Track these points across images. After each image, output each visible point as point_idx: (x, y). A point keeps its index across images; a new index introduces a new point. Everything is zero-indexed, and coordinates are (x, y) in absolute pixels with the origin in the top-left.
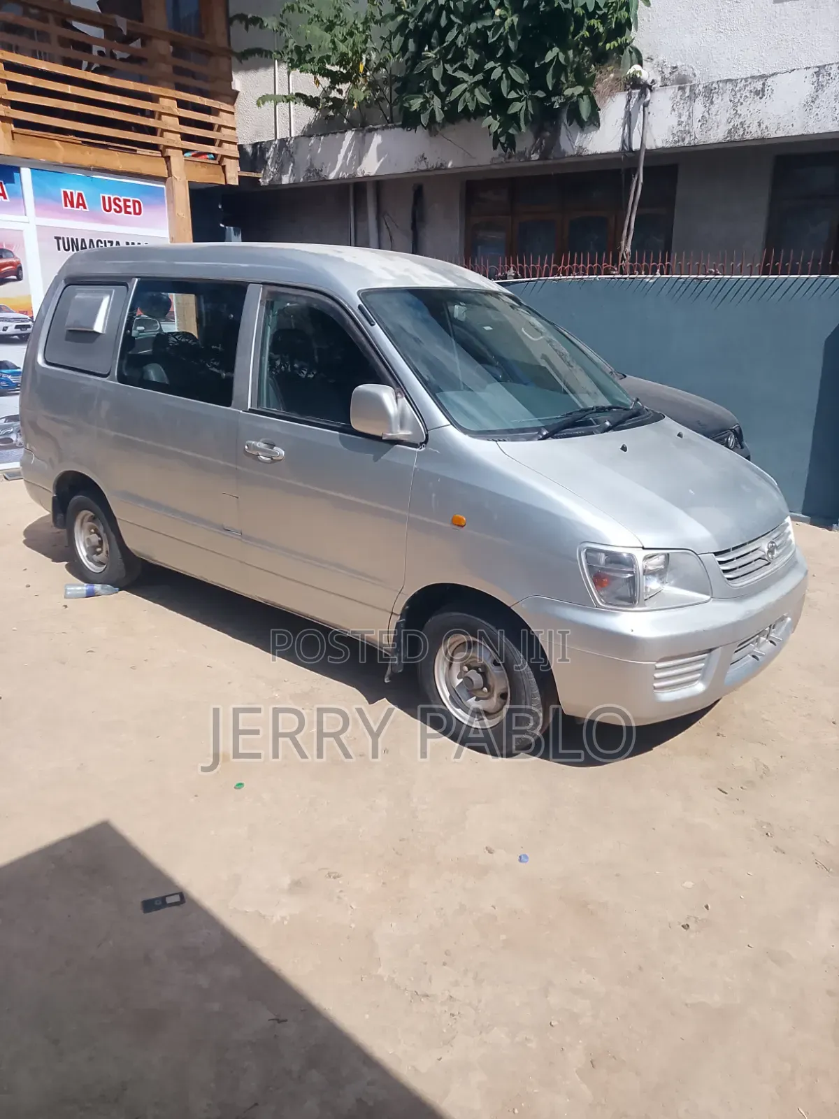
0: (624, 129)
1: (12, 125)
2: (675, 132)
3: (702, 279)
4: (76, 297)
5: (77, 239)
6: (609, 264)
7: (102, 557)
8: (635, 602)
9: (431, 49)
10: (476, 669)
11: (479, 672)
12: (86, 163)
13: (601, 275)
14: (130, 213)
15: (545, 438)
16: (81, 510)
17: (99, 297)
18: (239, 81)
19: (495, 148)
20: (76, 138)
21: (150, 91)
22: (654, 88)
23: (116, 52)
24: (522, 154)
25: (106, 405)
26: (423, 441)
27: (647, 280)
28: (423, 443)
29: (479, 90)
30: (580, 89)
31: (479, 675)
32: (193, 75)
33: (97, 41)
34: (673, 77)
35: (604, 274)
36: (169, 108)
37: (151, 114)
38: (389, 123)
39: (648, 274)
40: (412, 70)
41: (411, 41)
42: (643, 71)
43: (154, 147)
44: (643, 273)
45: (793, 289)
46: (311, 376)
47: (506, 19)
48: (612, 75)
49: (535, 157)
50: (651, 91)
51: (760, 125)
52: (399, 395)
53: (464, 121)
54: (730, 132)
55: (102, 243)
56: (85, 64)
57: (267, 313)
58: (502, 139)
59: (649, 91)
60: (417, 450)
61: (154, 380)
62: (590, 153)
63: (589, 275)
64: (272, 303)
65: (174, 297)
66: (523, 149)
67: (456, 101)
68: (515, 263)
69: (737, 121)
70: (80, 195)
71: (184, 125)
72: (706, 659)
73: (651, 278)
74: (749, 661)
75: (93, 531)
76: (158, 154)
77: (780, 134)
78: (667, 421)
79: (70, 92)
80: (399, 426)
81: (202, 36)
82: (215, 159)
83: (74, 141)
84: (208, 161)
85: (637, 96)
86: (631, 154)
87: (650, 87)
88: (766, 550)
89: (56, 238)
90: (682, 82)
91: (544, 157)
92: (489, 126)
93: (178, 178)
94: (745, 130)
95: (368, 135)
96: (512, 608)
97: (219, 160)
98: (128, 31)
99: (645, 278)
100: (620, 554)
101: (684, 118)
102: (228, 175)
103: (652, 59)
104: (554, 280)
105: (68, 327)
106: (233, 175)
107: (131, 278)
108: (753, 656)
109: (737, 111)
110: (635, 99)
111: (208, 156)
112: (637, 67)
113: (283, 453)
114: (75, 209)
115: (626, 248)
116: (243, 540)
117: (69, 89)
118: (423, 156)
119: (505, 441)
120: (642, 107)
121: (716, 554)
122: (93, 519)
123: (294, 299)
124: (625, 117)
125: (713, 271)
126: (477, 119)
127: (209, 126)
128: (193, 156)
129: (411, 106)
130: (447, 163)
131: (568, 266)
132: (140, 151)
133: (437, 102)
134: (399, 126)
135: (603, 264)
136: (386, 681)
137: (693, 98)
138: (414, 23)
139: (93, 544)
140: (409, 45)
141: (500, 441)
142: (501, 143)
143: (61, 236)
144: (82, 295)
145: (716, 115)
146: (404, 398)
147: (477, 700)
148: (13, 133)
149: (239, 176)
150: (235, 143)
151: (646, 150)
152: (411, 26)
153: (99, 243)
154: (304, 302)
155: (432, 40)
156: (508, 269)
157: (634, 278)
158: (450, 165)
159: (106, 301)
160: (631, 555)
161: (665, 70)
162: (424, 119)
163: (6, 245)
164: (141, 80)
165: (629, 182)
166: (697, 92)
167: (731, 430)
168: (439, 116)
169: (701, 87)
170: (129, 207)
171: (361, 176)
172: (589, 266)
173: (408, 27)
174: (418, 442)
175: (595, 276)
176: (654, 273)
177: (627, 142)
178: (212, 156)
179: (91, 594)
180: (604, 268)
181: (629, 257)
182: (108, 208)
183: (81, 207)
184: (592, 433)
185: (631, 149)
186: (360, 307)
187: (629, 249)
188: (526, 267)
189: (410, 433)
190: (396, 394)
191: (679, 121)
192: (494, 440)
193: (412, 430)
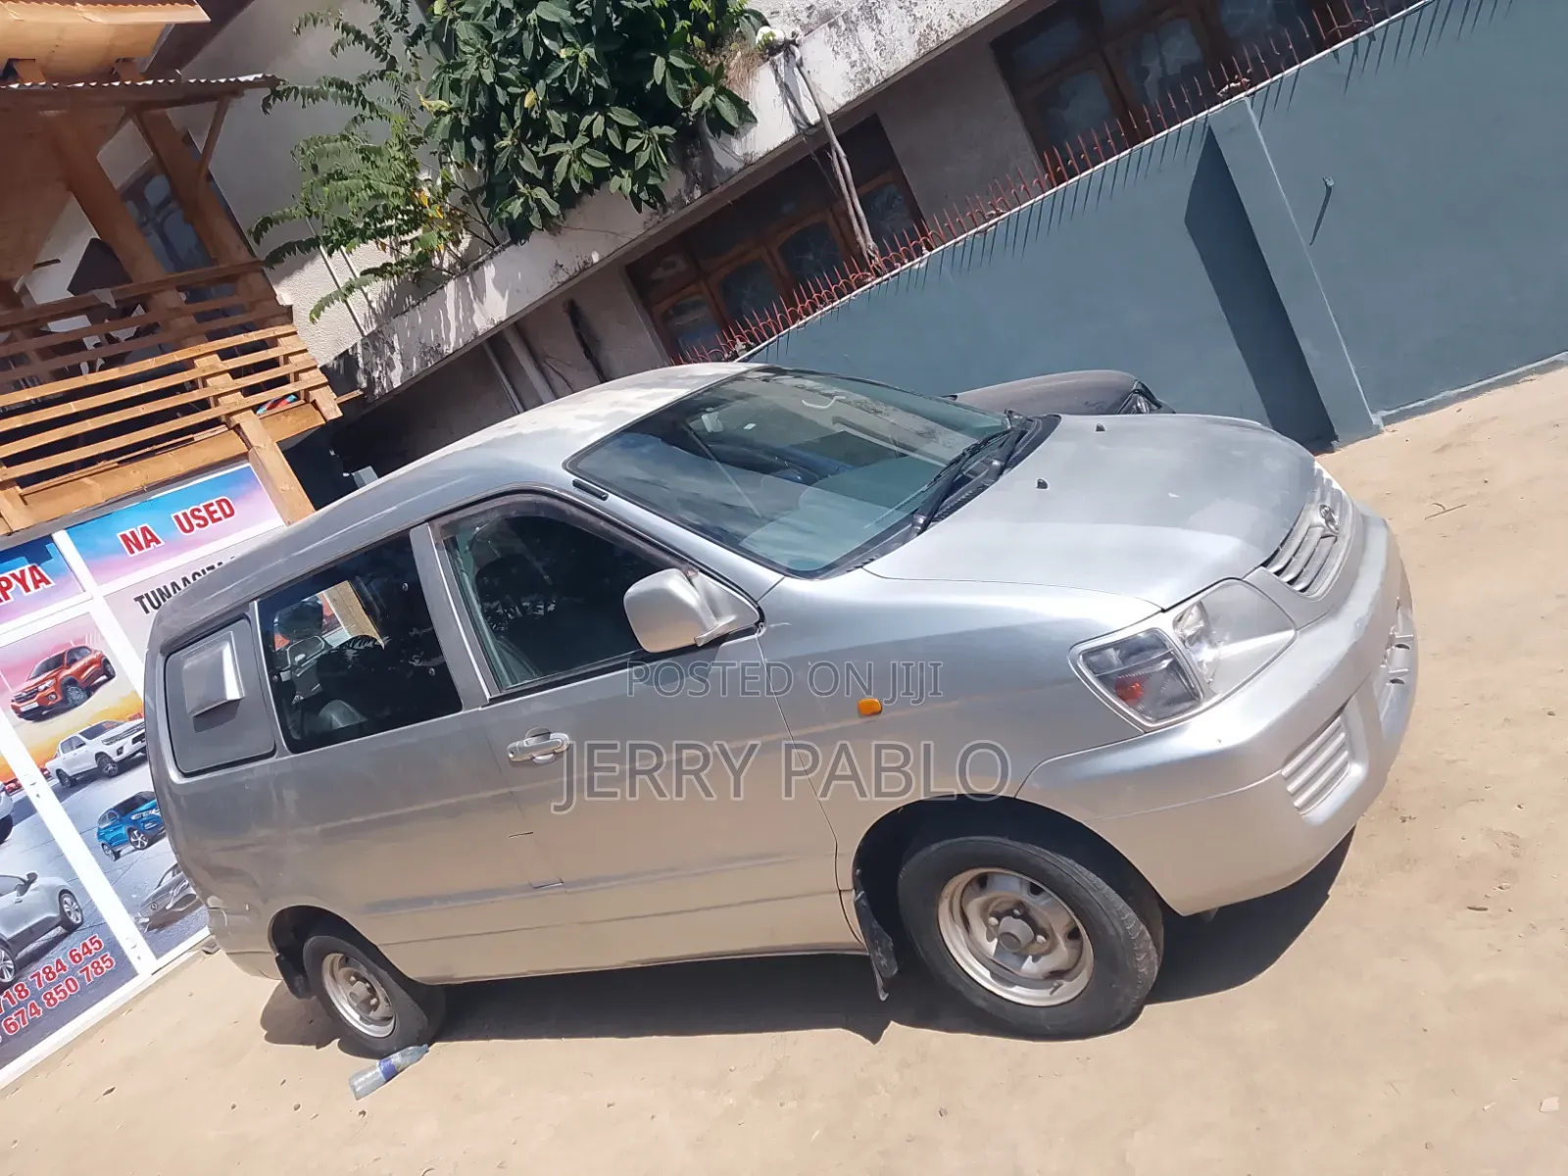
0: (788, 107)
1: (18, 488)
2: (852, 77)
3: (986, 229)
4: (186, 667)
5: (165, 587)
6: (857, 273)
7: (383, 1009)
8: (1198, 696)
9: (503, 135)
10: (1010, 913)
11: (1015, 917)
12: (136, 486)
13: (854, 291)
14: (220, 519)
15: (925, 527)
16: (323, 959)
17: (218, 650)
18: (285, 294)
19: (639, 210)
20: (107, 462)
21: (177, 359)
22: (799, 41)
23: (113, 334)
24: (679, 199)
25: (290, 796)
26: (758, 619)
27: (917, 266)
28: (758, 622)
29: (588, 154)
30: (710, 91)
31: (1020, 921)
32: (224, 313)
33: (87, 332)
34: (814, 19)
35: (858, 288)
36: (212, 367)
37: (193, 385)
38: (494, 247)
39: (913, 260)
40: (492, 171)
41: (474, 140)
42: (774, 31)
43: (214, 423)
44: (906, 261)
45: (1108, 181)
46: (551, 608)
47: (577, 56)
48: (739, 54)
49: (697, 193)
50: (797, 46)
51: (952, 17)
52: (690, 573)
53: (586, 198)
54: (919, 43)
55: (199, 575)
56: (84, 366)
57: (453, 557)
58: (644, 196)
59: (795, 47)
60: (755, 636)
61: (341, 726)
62: (761, 155)
63: (840, 298)
64: (453, 540)
65: (325, 596)
66: (674, 195)
67: (566, 181)
68: (738, 332)
69: (922, 27)
70: (144, 530)
71: (240, 377)
72: (1343, 726)
73: (920, 262)
74: (1392, 690)
75: (353, 978)
76: (222, 429)
77: (983, 14)
78: (1067, 420)
79: (74, 410)
80: (713, 617)
81: (212, 262)
82: (298, 399)
83: (106, 467)
84: (291, 406)
85: (783, 61)
86: (815, 130)
87: (793, 42)
88: (1323, 521)
89: (136, 599)
90: (828, 19)
91: (707, 188)
92: (620, 188)
93: (262, 446)
94: (937, 32)
95: (476, 274)
96: (1017, 797)
97: (304, 397)
98: (117, 302)
99: (912, 265)
100: (1134, 637)
101: (855, 56)
102: (323, 409)
103: (778, 12)
104: (798, 327)
105: (192, 712)
106: (330, 406)
107: (246, 605)
108: (1393, 681)
109: (914, 15)
110: (782, 66)
111: (288, 400)
112: (764, 30)
113: (566, 736)
114: (146, 550)
115: (867, 243)
116: (569, 890)
117: (73, 407)
118: (557, 265)
119: (872, 560)
120: (796, 70)
121: (1265, 564)
122: (346, 961)
123: (482, 519)
124: (782, 91)
125: (994, 212)
126: (601, 188)
127: (273, 363)
128: (269, 409)
129: (511, 214)
130: (591, 258)
131: (808, 301)
132: (197, 437)
133: (540, 193)
134: (509, 245)
135: (851, 277)
136: (883, 997)
137: (853, 28)
138: (467, 118)
139: (362, 999)
140: (474, 145)
141: (866, 563)
142: (645, 201)
143: (143, 594)
144: (191, 660)
145: (892, 32)
146: (701, 574)
147: (1035, 959)
148: (22, 497)
149: (339, 405)
150: (315, 367)
151: (829, 116)
152: (465, 122)
153: (197, 576)
154: (496, 515)
155: (502, 125)
156: (734, 344)
157: (898, 273)
158: (595, 258)
159: (227, 653)
160: (1151, 631)
161: (799, 16)
162: (535, 220)
163: (74, 643)
164: (162, 350)
165: (829, 162)
166: (854, 19)
167: (1134, 392)
168: (553, 208)
169: (855, 11)
170: (215, 512)
171: (492, 326)
172: (833, 288)
173: (462, 125)
174: (751, 624)
175: (848, 296)
176: (920, 253)
177: (799, 118)
178: (293, 397)
179: (391, 1074)
180: (853, 281)
181: (877, 252)
182: (187, 527)
183: (152, 544)
184: (984, 488)
185: (809, 124)
186: (576, 484)
187: (872, 244)
188: (756, 330)
189: (732, 618)
190: (686, 574)
191: (851, 63)
192: (857, 567)
193: (734, 613)
